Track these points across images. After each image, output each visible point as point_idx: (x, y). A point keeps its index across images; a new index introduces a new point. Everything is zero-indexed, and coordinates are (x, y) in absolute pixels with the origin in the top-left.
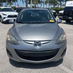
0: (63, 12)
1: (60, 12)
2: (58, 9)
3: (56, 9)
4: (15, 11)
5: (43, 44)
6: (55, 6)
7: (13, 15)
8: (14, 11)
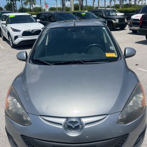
0: (139, 18)
1: (134, 17)
2: (129, 9)
3: (125, 9)
4: (38, 20)
5: (86, 124)
6: (123, 2)
7: (33, 31)
8: (36, 22)
